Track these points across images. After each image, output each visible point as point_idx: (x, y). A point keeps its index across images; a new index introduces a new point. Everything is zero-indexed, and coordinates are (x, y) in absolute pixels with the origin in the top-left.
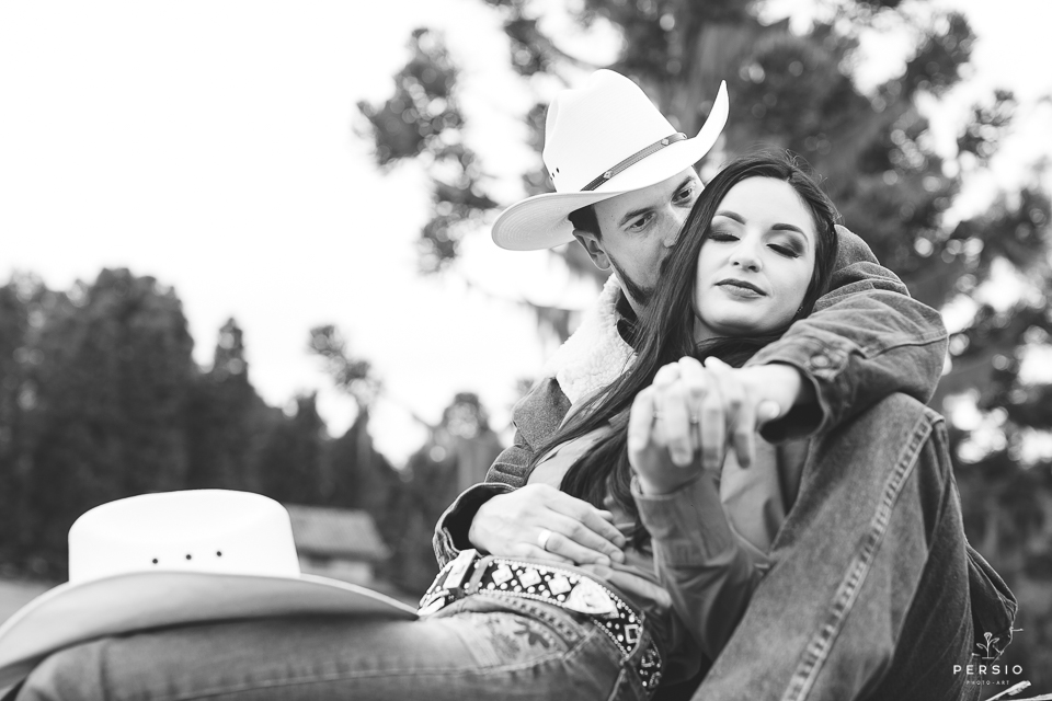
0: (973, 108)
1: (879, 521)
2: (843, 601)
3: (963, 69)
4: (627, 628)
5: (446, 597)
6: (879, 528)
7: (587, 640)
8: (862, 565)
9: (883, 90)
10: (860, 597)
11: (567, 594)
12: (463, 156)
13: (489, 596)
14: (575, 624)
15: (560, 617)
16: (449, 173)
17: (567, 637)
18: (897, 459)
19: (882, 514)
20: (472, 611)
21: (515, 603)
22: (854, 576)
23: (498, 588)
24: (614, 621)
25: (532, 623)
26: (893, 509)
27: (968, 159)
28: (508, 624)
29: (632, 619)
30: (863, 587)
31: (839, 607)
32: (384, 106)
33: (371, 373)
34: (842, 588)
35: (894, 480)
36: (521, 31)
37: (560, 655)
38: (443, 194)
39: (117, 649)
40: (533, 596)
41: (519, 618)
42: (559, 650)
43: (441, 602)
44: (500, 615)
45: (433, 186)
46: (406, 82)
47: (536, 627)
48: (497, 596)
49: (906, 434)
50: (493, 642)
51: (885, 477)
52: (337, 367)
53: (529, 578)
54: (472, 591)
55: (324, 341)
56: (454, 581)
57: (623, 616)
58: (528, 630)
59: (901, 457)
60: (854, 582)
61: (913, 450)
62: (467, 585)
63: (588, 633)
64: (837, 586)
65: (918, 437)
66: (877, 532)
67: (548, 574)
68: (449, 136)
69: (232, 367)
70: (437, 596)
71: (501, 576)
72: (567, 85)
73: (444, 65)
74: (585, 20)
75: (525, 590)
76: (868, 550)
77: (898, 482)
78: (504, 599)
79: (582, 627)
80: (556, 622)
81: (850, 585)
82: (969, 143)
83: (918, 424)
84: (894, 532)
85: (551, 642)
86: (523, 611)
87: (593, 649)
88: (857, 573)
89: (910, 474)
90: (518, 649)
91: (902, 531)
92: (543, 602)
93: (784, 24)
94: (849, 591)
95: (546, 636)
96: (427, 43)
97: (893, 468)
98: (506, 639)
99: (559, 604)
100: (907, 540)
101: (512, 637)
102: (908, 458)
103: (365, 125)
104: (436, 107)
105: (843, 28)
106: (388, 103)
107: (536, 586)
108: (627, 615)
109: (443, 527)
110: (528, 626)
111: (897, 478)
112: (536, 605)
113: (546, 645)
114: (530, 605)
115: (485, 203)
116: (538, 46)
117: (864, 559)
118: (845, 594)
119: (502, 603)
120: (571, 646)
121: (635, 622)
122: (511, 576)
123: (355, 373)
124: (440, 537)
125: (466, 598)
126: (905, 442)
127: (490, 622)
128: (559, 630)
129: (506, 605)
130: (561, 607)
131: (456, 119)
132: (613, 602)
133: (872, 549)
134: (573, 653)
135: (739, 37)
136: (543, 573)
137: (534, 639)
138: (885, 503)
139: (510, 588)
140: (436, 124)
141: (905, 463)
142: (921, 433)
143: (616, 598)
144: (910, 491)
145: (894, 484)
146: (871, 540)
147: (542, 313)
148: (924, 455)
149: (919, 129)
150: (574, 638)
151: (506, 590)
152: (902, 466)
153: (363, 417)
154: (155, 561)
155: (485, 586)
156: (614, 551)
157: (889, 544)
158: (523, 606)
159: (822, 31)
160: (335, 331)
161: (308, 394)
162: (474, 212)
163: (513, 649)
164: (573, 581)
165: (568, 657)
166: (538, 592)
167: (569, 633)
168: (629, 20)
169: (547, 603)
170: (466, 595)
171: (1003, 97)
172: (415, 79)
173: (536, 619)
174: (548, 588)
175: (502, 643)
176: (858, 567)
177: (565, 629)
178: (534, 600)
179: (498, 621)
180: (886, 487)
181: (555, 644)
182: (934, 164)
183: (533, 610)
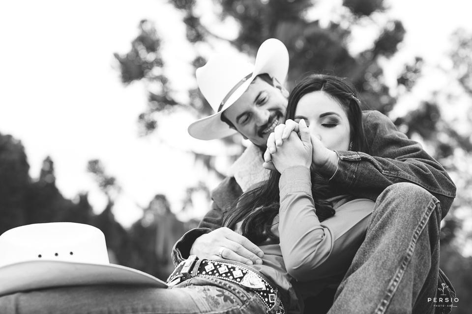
0: (405, 64)
1: (410, 250)
2: (392, 288)
3: (399, 45)
4: (270, 295)
5: (181, 278)
6: (410, 253)
7: (252, 300)
8: (401, 271)
9: (362, 55)
10: (400, 286)
11: (241, 278)
12: (163, 80)
13: (203, 278)
14: (245, 292)
15: (238, 289)
16: (156, 88)
17: (242, 298)
18: (420, 219)
19: (412, 246)
20: (194, 285)
21: (216, 281)
22: (397, 277)
23: (207, 273)
24: (264, 292)
25: (225, 291)
26: (416, 244)
27: (402, 88)
28: (214, 292)
29: (272, 291)
30: (401, 282)
31: (390, 291)
32: (126, 56)
33: (115, 182)
34: (392, 281)
35: (418, 229)
36: (192, 22)
37: (239, 307)
38: (153, 98)
39: (23, 298)
40: (225, 278)
41: (218, 289)
42: (238, 304)
43: (179, 280)
44: (209, 287)
45: (149, 94)
46: (136, 44)
47: (227, 293)
48: (207, 278)
49: (424, 208)
50: (207, 299)
51: (414, 228)
52: (100, 179)
53: (223, 269)
54: (194, 275)
55: (94, 166)
56: (185, 270)
57: (268, 289)
58: (223, 294)
59: (422, 218)
60: (397, 279)
61: (427, 215)
62: (192, 272)
63: (252, 297)
64: (389, 281)
65: (430, 209)
66: (409, 255)
67: (232, 268)
68: (156, 71)
69: (48, 179)
70: (177, 277)
71: (209, 267)
72: (212, 48)
73: (154, 38)
74: (222, 17)
75: (221, 275)
76: (404, 264)
77: (419, 231)
78: (210, 279)
79: (248, 294)
80: (237, 291)
81: (395, 281)
82: (402, 81)
83: (430, 203)
84: (416, 255)
85: (234, 300)
86: (220, 285)
87: (255, 305)
88: (399, 275)
89: (425, 227)
90: (219, 304)
91: (420, 254)
92: (229, 281)
93: (316, 23)
94: (395, 283)
95: (232, 298)
96: (147, 27)
97: (417, 224)
98: (213, 298)
99: (237, 283)
100: (422, 258)
101: (216, 297)
102: (425, 219)
103: (117, 63)
104: (150, 57)
105: (344, 25)
106: (128, 55)
107: (226, 273)
108: (270, 289)
109: (176, 248)
110: (223, 292)
111: (419, 228)
112: (227, 282)
113: (232, 302)
114: (224, 282)
115: (173, 103)
116: (199, 29)
117: (402, 268)
118: (393, 285)
119: (210, 281)
120: (243, 302)
121: (273, 293)
122: (213, 268)
123: (108, 182)
124: (175, 253)
125: (192, 278)
126: (424, 211)
127: (205, 290)
128: (238, 295)
129: (212, 282)
130: (238, 284)
131: (159, 63)
132: (264, 283)
133: (406, 263)
134: (245, 306)
135: (296, 28)
136: (230, 267)
137: (226, 299)
138: (413, 241)
139: (213, 274)
140: (150, 65)
141: (423, 221)
142: (431, 207)
143: (265, 281)
144: (425, 235)
145: (418, 232)
146: (406, 259)
147: (198, 156)
148: (432, 218)
149: (379, 73)
150: (245, 299)
151: (211, 275)
152: (422, 223)
153: (110, 205)
154: (40, 256)
155: (201, 273)
156: (258, 259)
157: (414, 261)
158: (220, 283)
159: (334, 26)
160: (99, 163)
161: (84, 194)
162: (168, 106)
163: (217, 303)
164: (244, 272)
165: (242, 308)
166: (227, 276)
167: (242, 296)
168: (243, 19)
169: (231, 282)
170: (191, 277)
171: (418, 59)
172: (141, 43)
173: (226, 289)
174: (232, 275)
175: (211, 300)
176: (399, 272)
177: (241, 294)
178: (225, 280)
179: (209, 290)
180: (414, 233)
181: (236, 302)
182: (385, 90)
183: (225, 285)
